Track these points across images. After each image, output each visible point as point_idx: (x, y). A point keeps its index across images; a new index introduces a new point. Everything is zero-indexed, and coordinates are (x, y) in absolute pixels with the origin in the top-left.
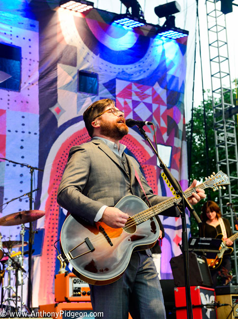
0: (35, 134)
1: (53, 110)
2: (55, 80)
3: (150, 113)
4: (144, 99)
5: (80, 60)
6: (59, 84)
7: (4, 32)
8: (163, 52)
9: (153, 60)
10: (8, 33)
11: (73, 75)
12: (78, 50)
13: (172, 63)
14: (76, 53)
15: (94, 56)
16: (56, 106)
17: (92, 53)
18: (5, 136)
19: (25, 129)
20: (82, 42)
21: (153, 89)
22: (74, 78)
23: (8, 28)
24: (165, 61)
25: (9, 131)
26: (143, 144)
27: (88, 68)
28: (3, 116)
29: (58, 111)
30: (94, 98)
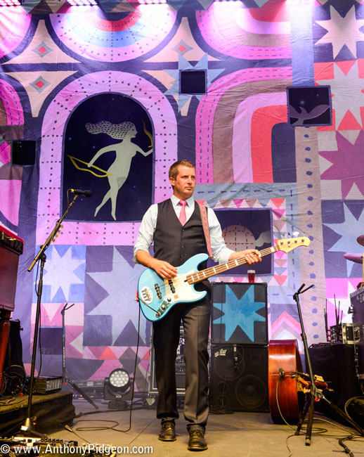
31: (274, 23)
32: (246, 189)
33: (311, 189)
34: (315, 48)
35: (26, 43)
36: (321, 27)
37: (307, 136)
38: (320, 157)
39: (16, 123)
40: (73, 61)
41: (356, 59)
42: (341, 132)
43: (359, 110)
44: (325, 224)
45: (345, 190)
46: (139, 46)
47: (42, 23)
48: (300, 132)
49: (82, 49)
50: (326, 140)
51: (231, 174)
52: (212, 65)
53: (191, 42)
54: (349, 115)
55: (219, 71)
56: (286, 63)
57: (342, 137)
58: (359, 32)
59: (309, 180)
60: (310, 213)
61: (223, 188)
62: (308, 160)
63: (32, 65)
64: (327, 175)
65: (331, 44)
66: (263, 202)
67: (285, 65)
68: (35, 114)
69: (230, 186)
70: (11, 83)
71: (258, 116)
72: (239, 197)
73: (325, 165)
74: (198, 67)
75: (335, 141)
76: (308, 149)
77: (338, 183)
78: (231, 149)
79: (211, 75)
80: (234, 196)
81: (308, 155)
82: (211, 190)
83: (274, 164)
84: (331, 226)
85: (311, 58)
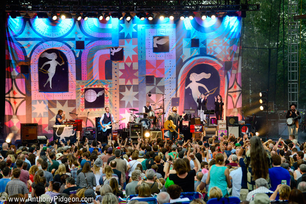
0: (175, 66)
1: (181, 57)
2: (182, 45)
3: (222, 50)
4: (219, 45)
5: (192, 35)
6: (184, 46)
7: (163, 32)
8: (229, 23)
9: (224, 27)
10: (164, 32)
11: (189, 42)
12: (191, 31)
13: (233, 26)
14: (190, 33)
15: (198, 32)
16: (182, 55)
17: (197, 31)
18: (164, 69)
19: (171, 65)
20: (193, 27)
21: (223, 40)
22: (189, 43)
23: (164, 30)
24: (229, 26)
25: (166, 67)
26: (218, 63)
27: (195, 37)
28: (163, 62)
29: (183, 57)
30: (197, 49)
31: (106, 24)
32: (97, 82)
33: (116, 82)
34: (119, 34)
35: (22, 30)
36: (121, 26)
37: (116, 64)
38: (120, 71)
39: (22, 59)
40: (40, 37)
41: (131, 38)
42: (126, 63)
43: (132, 56)
44: (120, 93)
45: (126, 82)
46: (62, 32)
47: (27, 22)
48: (114, 63)
49: (43, 32)
50: (121, 66)
51: (92, 77)
52: (86, 39)
53: (79, 30)
54: (129, 57)
55: (89, 41)
56: (110, 39)
57: (126, 65)
58: (133, 29)
59: (115, 79)
60: (116, 89)
61: (90, 82)
62: (116, 72)
63: (26, 38)
64: (121, 77)
65: (124, 33)
66: (102, 86)
67: (110, 40)
68: (28, 56)
69: (92, 81)
70: (18, 45)
71: (101, 57)
72: (95, 84)
73: (121, 74)
74: (82, 40)
75: (124, 66)
76: (116, 69)
77: (124, 79)
78: (93, 69)
79: (86, 43)
80: (94, 84)
81: (116, 70)
82: (87, 82)
83: (105, 74)
84: (122, 93)
85: (118, 37)
